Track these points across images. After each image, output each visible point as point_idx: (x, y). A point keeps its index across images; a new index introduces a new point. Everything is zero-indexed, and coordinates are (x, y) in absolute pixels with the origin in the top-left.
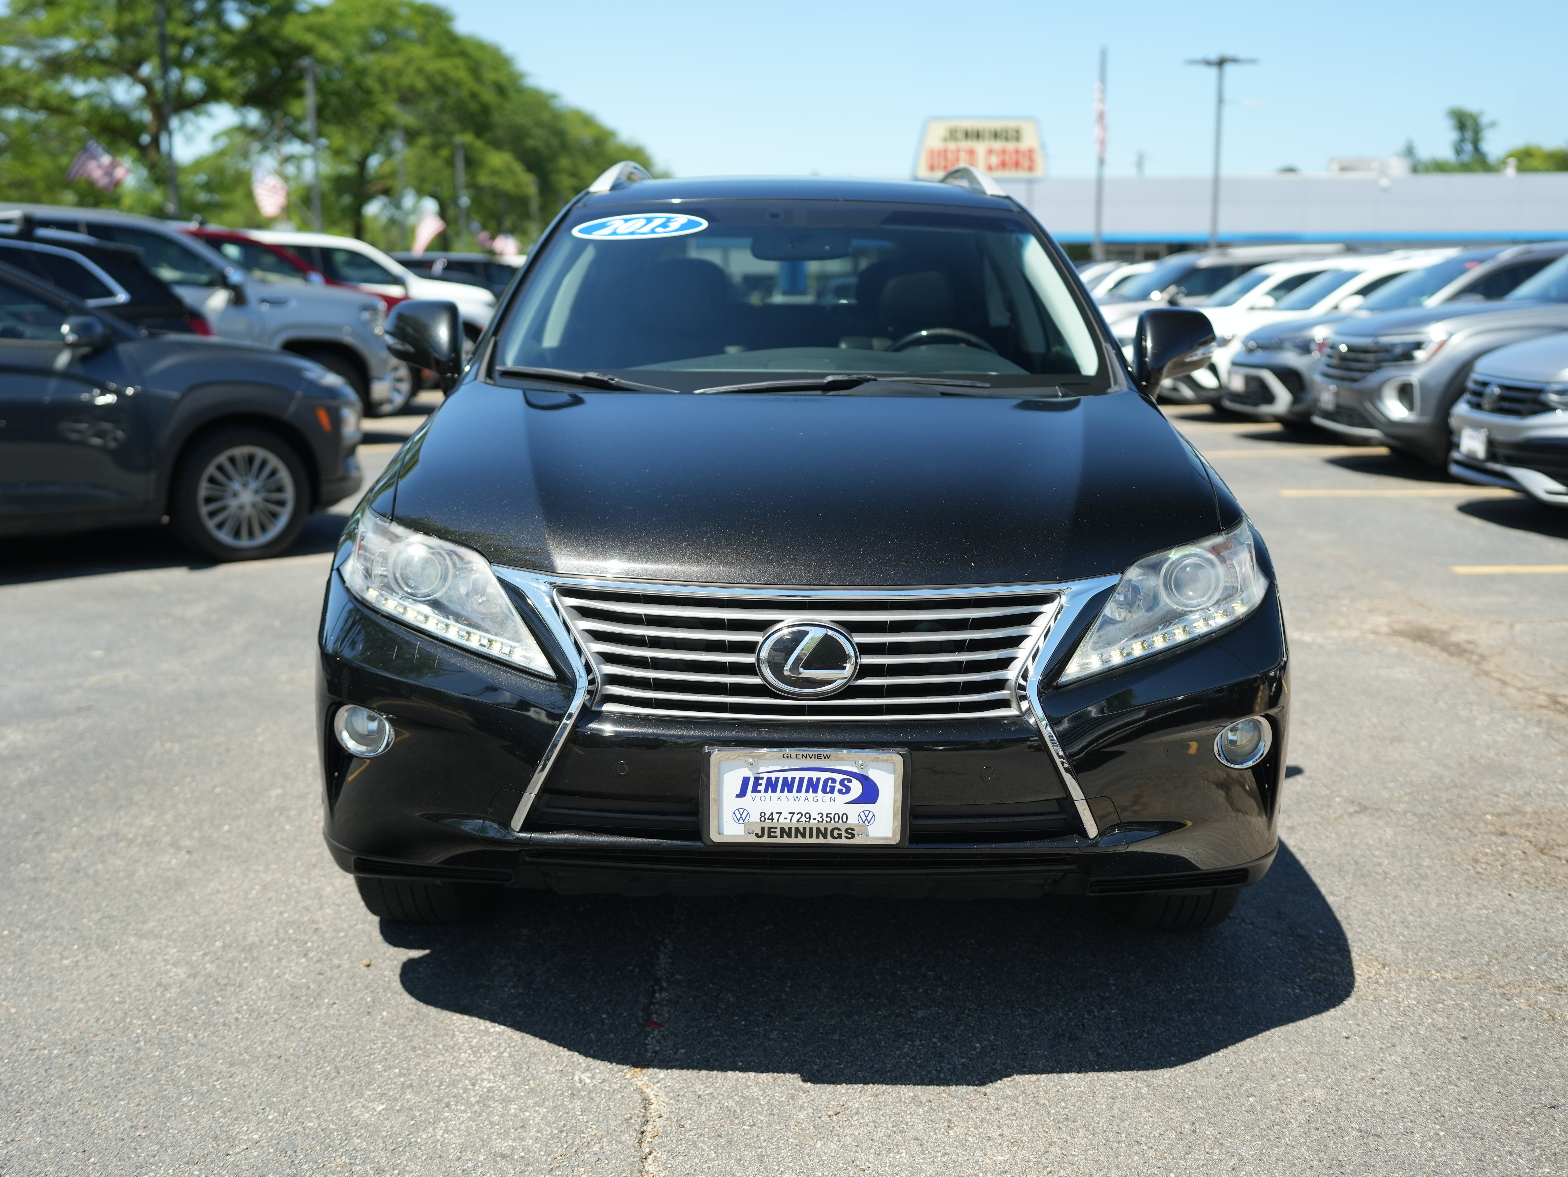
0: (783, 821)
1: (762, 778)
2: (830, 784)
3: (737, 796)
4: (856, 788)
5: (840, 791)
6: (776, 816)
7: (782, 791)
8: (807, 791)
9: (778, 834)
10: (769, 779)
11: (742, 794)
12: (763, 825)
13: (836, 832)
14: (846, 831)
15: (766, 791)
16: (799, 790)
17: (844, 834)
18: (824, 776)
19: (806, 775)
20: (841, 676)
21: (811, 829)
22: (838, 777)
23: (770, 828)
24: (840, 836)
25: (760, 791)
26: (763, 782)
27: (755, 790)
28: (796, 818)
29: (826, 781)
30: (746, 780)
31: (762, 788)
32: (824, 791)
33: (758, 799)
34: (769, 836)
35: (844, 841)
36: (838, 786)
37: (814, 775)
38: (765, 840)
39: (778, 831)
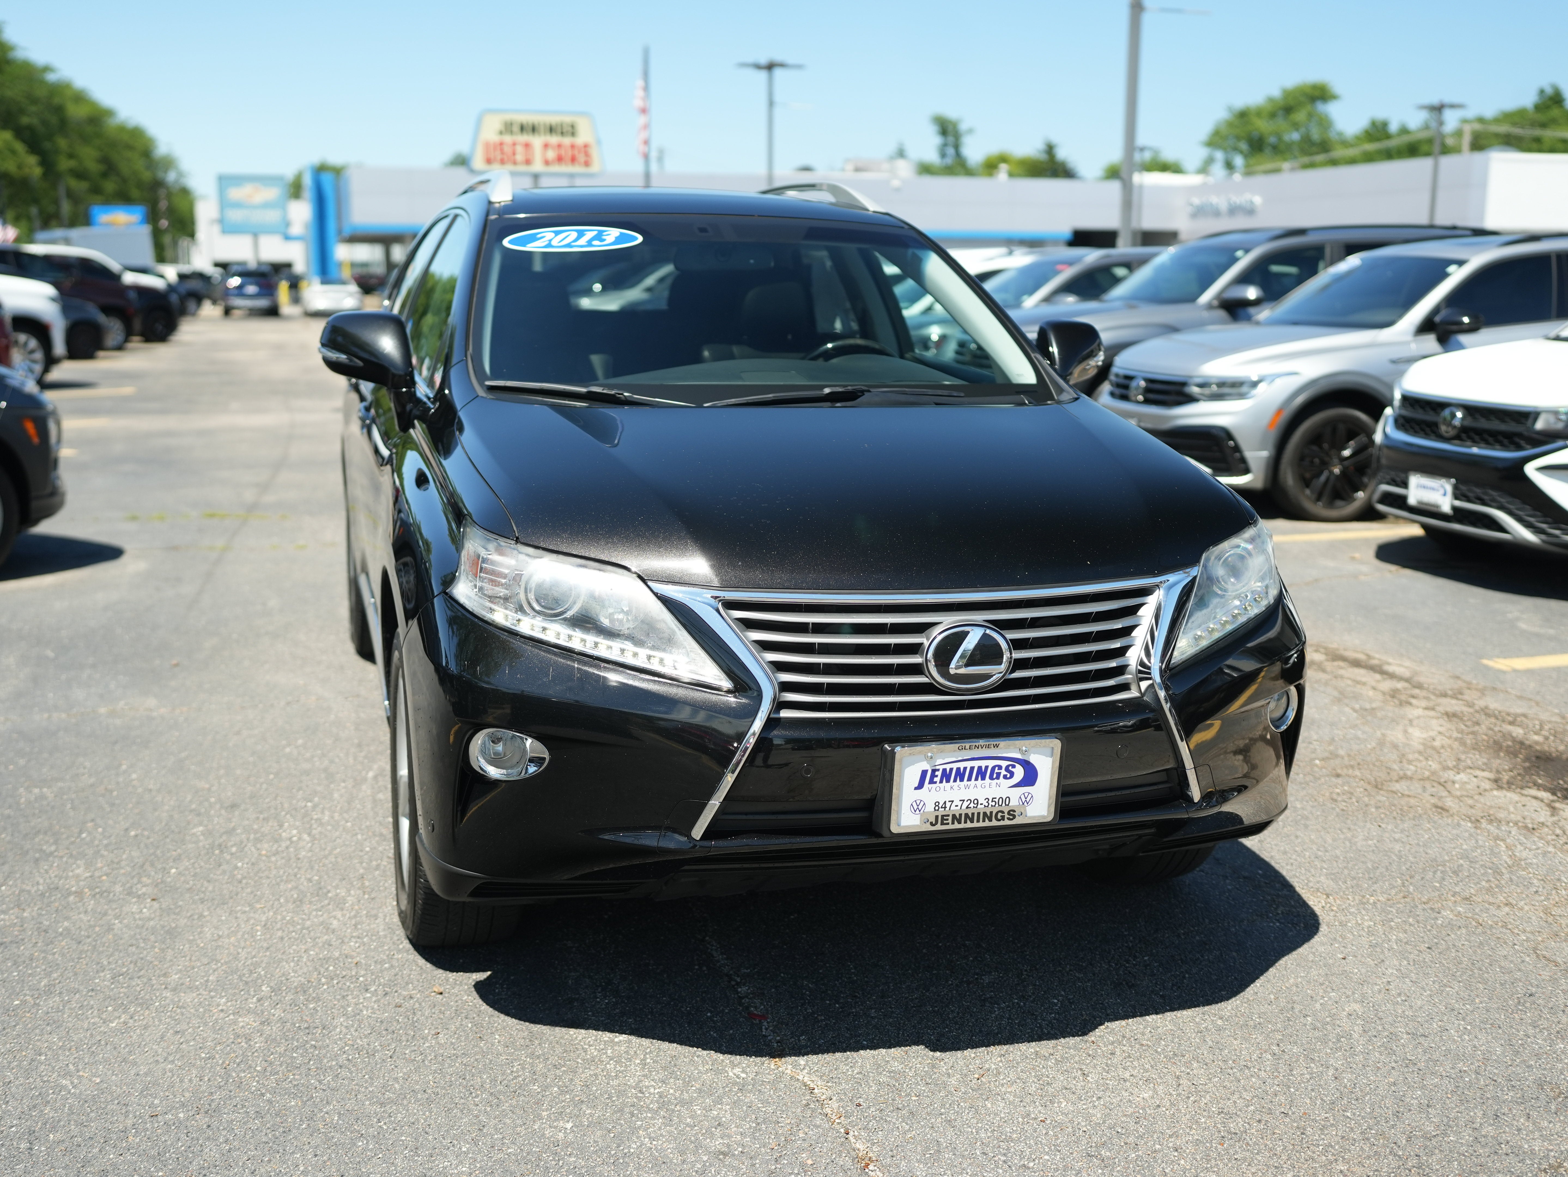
0: (955, 809)
1: (938, 770)
2: (996, 770)
3: (916, 789)
4: (1019, 772)
5: (1005, 777)
6: (948, 804)
7: (955, 781)
8: (976, 779)
9: (950, 821)
10: (944, 770)
11: (920, 786)
12: (937, 813)
13: (1000, 814)
14: (1009, 813)
15: (941, 782)
16: (969, 779)
17: (1007, 816)
18: (991, 763)
19: (976, 764)
20: (997, 672)
21: (979, 814)
22: (1004, 764)
23: (943, 816)
24: (1003, 818)
25: (936, 783)
26: (939, 773)
27: (932, 782)
28: (966, 804)
29: (993, 768)
30: (924, 773)
31: (937, 779)
32: (991, 778)
33: (933, 789)
34: (942, 824)
35: (1007, 822)
36: (1003, 772)
37: (983, 763)
38: (939, 827)
39: (950, 818)
